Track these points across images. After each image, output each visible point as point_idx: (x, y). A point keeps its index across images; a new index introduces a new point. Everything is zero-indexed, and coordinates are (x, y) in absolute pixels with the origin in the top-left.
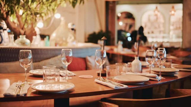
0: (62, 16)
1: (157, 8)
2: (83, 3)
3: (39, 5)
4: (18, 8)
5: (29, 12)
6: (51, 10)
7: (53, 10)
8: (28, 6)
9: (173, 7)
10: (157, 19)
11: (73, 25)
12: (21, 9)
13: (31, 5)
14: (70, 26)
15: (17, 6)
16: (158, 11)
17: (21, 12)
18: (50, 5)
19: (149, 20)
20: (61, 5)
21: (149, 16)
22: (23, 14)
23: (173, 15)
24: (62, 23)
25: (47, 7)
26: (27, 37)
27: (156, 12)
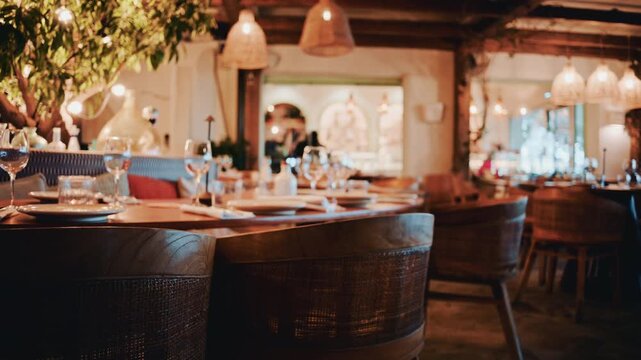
0: (128, 87)
1: (351, 97)
2: (177, 59)
3: (73, 59)
4: (19, 61)
5: (46, 72)
6: (102, 73)
7: (107, 72)
8: (46, 59)
9: (385, 97)
10: (353, 120)
11: (154, 110)
12: (27, 63)
13: (52, 57)
14: (146, 113)
15: (18, 58)
16: (355, 104)
17: (27, 70)
18: (99, 61)
19: (336, 123)
20: (128, 64)
21: (337, 114)
22: (31, 75)
23: (385, 112)
24: (129, 104)
25: (92, 64)
26: (39, 132)
27: (351, 106)
